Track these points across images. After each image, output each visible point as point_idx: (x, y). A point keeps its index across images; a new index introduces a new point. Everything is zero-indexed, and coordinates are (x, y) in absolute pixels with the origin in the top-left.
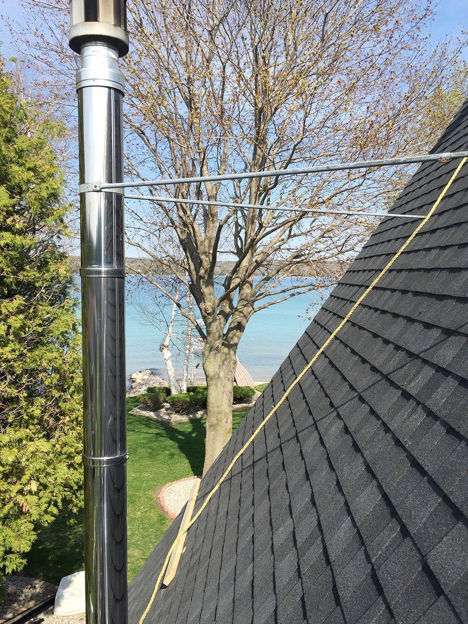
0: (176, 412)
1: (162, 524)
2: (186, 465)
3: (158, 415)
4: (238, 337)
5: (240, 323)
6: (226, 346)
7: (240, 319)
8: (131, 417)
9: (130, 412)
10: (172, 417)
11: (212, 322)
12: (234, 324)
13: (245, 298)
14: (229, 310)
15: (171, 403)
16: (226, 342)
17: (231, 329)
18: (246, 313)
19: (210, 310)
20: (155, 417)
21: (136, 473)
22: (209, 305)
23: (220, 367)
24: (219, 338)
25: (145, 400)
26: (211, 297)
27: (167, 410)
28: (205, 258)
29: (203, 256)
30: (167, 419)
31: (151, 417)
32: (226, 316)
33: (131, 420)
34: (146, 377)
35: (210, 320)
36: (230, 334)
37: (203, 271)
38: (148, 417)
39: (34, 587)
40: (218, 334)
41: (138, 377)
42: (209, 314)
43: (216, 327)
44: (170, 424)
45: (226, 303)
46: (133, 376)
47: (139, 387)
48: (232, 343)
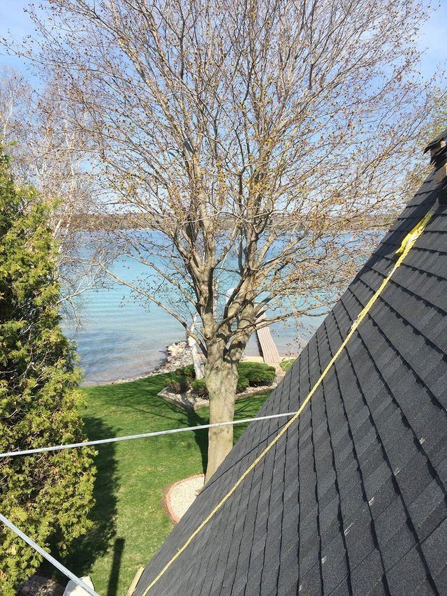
0: (199, 396)
1: (165, 527)
2: (198, 459)
3: (183, 399)
4: (240, 353)
5: (240, 342)
6: (228, 362)
7: (240, 337)
8: (159, 399)
9: (158, 394)
10: (196, 401)
11: (211, 345)
12: (235, 342)
13: (246, 317)
14: (228, 333)
15: (194, 388)
16: (229, 358)
17: (232, 347)
18: (247, 332)
19: (209, 335)
20: (181, 400)
21: (152, 466)
22: (208, 331)
23: (222, 383)
24: (218, 359)
25: (172, 383)
26: (210, 323)
27: (192, 392)
28: (205, 288)
29: (202, 287)
30: (191, 403)
31: (177, 400)
32: (226, 340)
33: (159, 403)
34: (181, 350)
35: (210, 342)
36: (232, 351)
37: (202, 299)
38: (175, 400)
39: (45, 588)
40: (217, 356)
41: (174, 350)
42: (208, 339)
43: (216, 349)
44: (192, 409)
45: (225, 327)
46: (170, 348)
47: (173, 361)
48: (234, 359)
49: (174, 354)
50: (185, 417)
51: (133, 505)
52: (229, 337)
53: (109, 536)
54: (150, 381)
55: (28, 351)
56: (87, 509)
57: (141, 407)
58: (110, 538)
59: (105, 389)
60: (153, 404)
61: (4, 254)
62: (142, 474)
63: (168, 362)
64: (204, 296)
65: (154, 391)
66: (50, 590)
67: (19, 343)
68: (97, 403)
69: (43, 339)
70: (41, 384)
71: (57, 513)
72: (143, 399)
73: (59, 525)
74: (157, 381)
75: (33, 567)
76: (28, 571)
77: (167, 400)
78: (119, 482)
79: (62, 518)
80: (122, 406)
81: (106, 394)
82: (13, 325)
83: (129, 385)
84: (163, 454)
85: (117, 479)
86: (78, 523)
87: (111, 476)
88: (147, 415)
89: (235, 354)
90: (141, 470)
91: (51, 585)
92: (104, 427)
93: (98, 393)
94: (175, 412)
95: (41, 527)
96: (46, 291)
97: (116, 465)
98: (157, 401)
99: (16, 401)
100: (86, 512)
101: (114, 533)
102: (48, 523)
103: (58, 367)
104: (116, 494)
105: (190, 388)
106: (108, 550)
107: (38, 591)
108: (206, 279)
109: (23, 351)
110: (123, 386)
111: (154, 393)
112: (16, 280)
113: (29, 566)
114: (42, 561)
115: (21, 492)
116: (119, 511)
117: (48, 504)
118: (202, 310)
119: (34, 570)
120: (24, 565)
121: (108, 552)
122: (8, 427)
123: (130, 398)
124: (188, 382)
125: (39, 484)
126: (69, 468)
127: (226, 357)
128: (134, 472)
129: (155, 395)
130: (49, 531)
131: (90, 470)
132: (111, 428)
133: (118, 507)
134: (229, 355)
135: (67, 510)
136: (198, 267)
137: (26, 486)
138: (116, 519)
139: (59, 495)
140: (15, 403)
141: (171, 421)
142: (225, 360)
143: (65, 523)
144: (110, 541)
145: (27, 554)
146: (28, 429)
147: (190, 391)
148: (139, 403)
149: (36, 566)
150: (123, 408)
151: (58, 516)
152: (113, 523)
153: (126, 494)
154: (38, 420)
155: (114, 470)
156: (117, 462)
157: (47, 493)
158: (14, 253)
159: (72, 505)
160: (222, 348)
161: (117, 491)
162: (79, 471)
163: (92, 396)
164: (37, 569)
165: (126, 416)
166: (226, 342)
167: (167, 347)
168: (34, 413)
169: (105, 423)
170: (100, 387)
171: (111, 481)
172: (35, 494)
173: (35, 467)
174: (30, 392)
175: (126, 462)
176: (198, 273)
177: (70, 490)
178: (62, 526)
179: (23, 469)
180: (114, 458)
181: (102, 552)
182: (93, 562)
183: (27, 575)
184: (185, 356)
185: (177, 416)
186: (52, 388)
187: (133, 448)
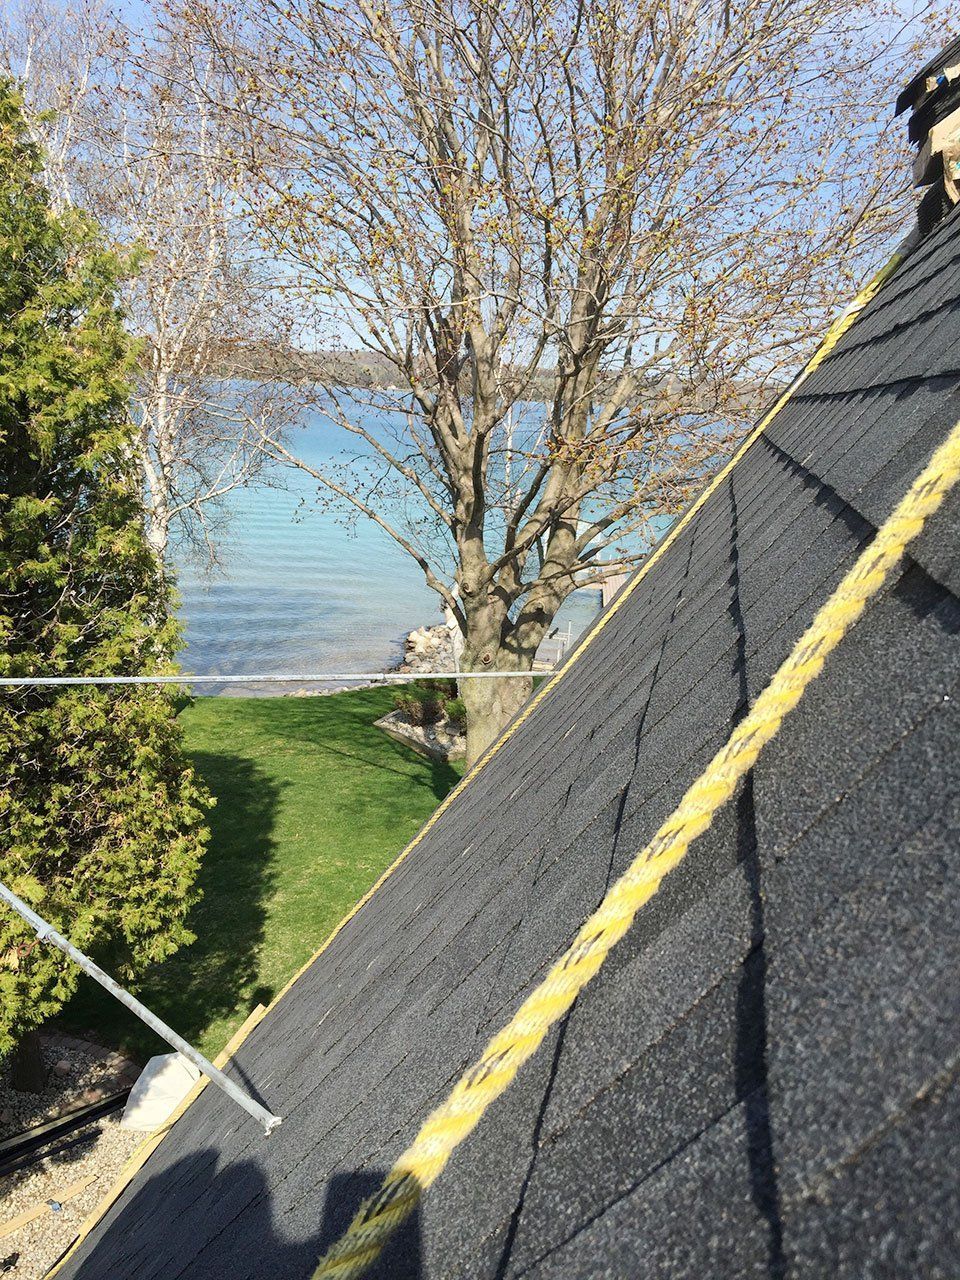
0: (461, 734)
3: (427, 736)
4: (539, 633)
5: (540, 610)
6: (513, 650)
7: (542, 600)
8: (377, 733)
9: (377, 723)
10: (453, 743)
11: (476, 609)
12: (530, 609)
13: (558, 557)
14: (514, 586)
15: (451, 715)
16: (514, 643)
17: (524, 618)
18: (557, 589)
19: (472, 587)
20: (422, 739)
21: (345, 858)
22: (471, 577)
23: (494, 693)
24: (490, 640)
25: (406, 702)
26: (475, 561)
27: (446, 726)
28: (466, 483)
29: (462, 480)
30: (442, 747)
31: (415, 738)
32: (508, 599)
33: (377, 740)
34: (435, 641)
35: (472, 605)
36: (523, 627)
37: (461, 508)
38: (409, 739)
39: (103, 1066)
40: (488, 633)
41: (421, 640)
42: (469, 594)
43: (486, 618)
44: (444, 758)
45: (507, 572)
46: (414, 636)
47: (417, 662)
48: (525, 645)
49: (419, 649)
50: (426, 772)
51: (300, 928)
52: (515, 595)
53: (242, 981)
54: (362, 696)
55: (66, 567)
56: (184, 907)
57: (336, 745)
58: (244, 985)
59: (267, 704)
60: (362, 741)
61: (14, 351)
62: (324, 871)
63: (407, 664)
64: (466, 500)
65: (368, 716)
66: (111, 1070)
67: (45, 549)
68: (248, 729)
69: (99, 544)
70: (91, 640)
71: (119, 903)
72: (343, 729)
73: (121, 930)
74: (378, 697)
75: (57, 1000)
76: (44, 1007)
77: (393, 735)
78: (275, 882)
79: (129, 917)
80: (297, 740)
81: (268, 715)
82: (31, 506)
83: (320, 701)
84: (371, 838)
85: (272, 876)
86: (160, 930)
87: (260, 870)
88: (347, 761)
89: (527, 635)
90: (322, 864)
91: (116, 1062)
92: (256, 777)
93: (251, 711)
94: (408, 760)
95: (78, 923)
96: (102, 441)
97: (272, 851)
98: (372, 736)
99: (35, 665)
100: (181, 913)
101: (254, 977)
102: (92, 918)
103: (132, 610)
104: (267, 905)
105: (443, 717)
106: (237, 1008)
107: (88, 1071)
108: (471, 464)
109: (53, 564)
110: (306, 701)
111: (367, 721)
112: (39, 410)
113: (46, 996)
114: (74, 991)
115: (38, 850)
116: (269, 937)
117: (98, 885)
118: (459, 532)
119: (57, 1007)
120: (35, 993)
121: (237, 1012)
122: (12, 714)
123: (315, 726)
124: (440, 701)
125: (82, 842)
126: (146, 818)
127: (508, 640)
128: (308, 868)
129: (370, 723)
130: (92, 933)
131: (197, 834)
132: (270, 780)
133: (267, 928)
134: (515, 637)
135: (139, 901)
136: (455, 436)
137: (51, 840)
138: (261, 950)
139: (123, 869)
140: (31, 668)
141: (395, 778)
142: (504, 645)
143: (132, 927)
144: (243, 991)
145: (44, 971)
146: (58, 727)
147: (443, 722)
148: (334, 737)
149: (63, 998)
150: (300, 745)
151: (122, 913)
152: (253, 957)
153: (286, 907)
154: (81, 711)
155: (267, 859)
156: (275, 845)
157: (97, 862)
158: (37, 352)
159: (151, 895)
160: (499, 617)
161: (269, 900)
162: (169, 827)
163: (239, 715)
164: (64, 1004)
165: (303, 759)
166: (508, 604)
167: (409, 634)
168: (74, 697)
169: (259, 768)
170: (258, 700)
171: (259, 880)
172: (70, 860)
173: (74, 808)
174: (65, 651)
175: (294, 848)
176: (454, 450)
177: (148, 865)
178: (127, 933)
179: (47, 806)
180: (270, 836)
181: (224, 1010)
182: (205, 1027)
183: (42, 1014)
184: (443, 654)
185: (411, 768)
186: (115, 649)
187: (310, 822)
